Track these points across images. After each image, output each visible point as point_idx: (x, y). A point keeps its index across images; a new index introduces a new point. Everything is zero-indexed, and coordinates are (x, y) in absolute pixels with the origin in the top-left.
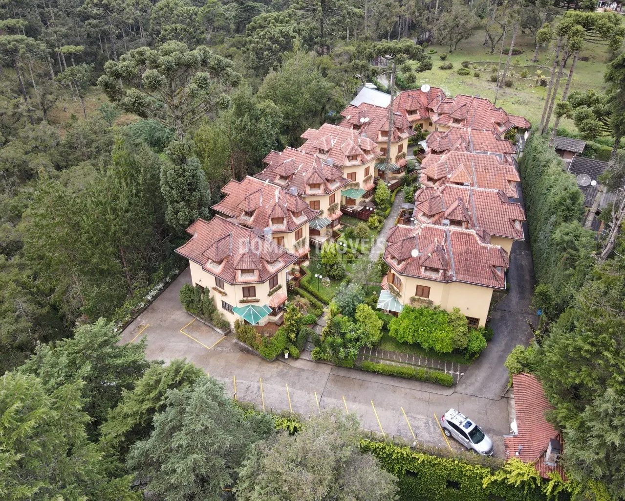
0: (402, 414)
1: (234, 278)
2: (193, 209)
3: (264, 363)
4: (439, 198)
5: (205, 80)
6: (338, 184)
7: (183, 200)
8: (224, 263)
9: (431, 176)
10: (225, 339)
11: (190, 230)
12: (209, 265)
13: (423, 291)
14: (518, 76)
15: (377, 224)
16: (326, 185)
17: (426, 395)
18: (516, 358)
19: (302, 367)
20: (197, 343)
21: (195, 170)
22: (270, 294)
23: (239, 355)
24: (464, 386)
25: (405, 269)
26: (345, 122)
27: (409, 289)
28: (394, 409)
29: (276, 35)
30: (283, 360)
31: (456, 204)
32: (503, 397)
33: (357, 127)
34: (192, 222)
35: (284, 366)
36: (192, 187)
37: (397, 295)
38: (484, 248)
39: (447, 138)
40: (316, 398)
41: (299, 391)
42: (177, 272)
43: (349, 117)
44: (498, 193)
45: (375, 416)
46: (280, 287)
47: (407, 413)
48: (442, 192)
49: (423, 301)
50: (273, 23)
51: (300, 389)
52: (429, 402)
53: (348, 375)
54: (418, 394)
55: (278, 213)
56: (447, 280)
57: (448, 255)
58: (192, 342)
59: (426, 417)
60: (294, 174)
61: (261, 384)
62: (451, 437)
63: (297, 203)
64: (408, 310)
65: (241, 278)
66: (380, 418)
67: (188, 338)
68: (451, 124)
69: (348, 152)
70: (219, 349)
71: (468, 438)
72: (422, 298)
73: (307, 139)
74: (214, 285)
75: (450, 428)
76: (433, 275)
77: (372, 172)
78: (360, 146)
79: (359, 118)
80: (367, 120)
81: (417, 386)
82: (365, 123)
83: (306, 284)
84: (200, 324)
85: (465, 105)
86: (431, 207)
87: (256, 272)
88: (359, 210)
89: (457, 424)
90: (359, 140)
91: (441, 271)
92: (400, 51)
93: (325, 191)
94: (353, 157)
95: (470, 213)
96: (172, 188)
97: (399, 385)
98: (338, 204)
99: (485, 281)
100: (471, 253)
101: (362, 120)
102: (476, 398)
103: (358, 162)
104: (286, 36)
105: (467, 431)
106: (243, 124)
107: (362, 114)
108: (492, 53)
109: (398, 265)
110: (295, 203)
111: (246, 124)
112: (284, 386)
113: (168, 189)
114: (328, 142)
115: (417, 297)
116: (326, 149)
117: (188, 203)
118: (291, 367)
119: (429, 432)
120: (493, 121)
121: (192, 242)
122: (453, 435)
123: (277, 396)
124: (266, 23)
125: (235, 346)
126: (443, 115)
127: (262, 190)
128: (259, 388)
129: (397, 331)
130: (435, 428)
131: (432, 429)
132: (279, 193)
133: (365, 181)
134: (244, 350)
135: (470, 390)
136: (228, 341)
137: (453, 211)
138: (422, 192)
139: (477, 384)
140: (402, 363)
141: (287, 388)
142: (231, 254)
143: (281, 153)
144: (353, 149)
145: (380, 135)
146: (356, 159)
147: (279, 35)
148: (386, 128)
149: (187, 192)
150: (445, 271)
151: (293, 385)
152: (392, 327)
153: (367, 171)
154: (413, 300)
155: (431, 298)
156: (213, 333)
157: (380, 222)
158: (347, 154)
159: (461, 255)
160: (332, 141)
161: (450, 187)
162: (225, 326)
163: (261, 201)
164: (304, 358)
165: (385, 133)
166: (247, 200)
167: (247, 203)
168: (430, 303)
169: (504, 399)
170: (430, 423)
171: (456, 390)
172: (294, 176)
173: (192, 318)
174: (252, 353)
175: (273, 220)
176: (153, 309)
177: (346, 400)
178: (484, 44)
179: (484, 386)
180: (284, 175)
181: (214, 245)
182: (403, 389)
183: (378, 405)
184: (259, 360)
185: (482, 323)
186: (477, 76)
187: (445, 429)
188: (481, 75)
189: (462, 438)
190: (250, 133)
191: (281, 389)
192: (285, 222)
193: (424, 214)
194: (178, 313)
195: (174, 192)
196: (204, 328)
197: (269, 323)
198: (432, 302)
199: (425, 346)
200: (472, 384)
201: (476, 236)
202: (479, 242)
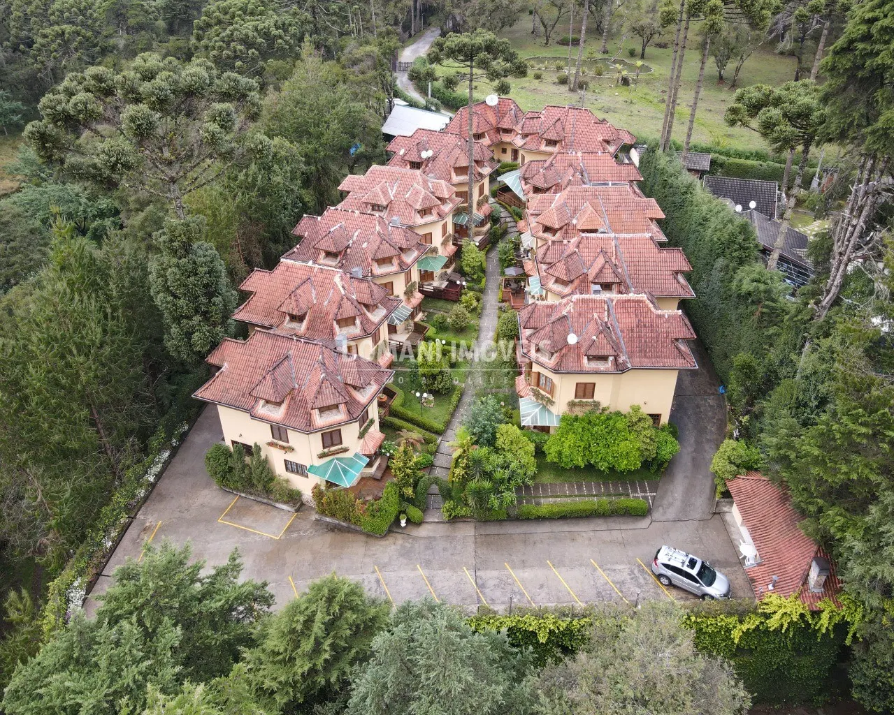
0: (595, 570)
1: (310, 422)
2: (215, 325)
3: (372, 541)
4: (575, 256)
5: (228, 115)
6: (415, 254)
7: (197, 311)
8: (286, 402)
9: (549, 224)
10: (296, 517)
11: (213, 359)
12: (261, 409)
13: (585, 390)
14: (592, 74)
15: (475, 303)
16: (400, 258)
17: (616, 535)
18: (726, 458)
19: (431, 534)
20: (254, 534)
21: (212, 262)
22: (361, 436)
23: (329, 537)
24: (661, 509)
25: (559, 364)
26: (395, 159)
27: (565, 390)
28: (581, 565)
29: (251, 34)
30: (400, 531)
31: (601, 261)
32: (715, 513)
33: (416, 165)
34: (214, 345)
35: (403, 538)
36: (211, 291)
37: (546, 402)
38: (660, 316)
39: (552, 168)
40: (469, 575)
41: (440, 572)
42: (186, 427)
43: (402, 152)
44: (651, 238)
45: (560, 581)
46: (372, 422)
47: (601, 566)
48: (578, 247)
49: (586, 404)
50: (239, 16)
51: (442, 568)
52: (624, 544)
53: (502, 532)
54: (606, 535)
55: (348, 310)
56: (620, 369)
57: (615, 333)
58: (246, 533)
59: (628, 566)
60: (347, 247)
61: (379, 574)
62: (671, 585)
63: (371, 291)
64: (569, 422)
65: (320, 420)
66: (567, 582)
67: (236, 528)
68: (543, 148)
69: (419, 203)
70: (295, 535)
71: (697, 582)
72: (584, 400)
73: (348, 192)
74: (270, 439)
75: (669, 573)
76: (601, 366)
77: (450, 229)
78: (433, 193)
79: (419, 151)
80: (429, 153)
81: (600, 524)
82: (428, 159)
83: (401, 409)
84: (249, 503)
85: (559, 119)
86: (568, 270)
87: (342, 407)
88: (443, 286)
89: (679, 565)
90: (430, 185)
91: (611, 358)
92: (479, 49)
93: (401, 267)
94: (425, 212)
95: (620, 270)
96: (175, 296)
97: (577, 529)
98: (415, 282)
99: (669, 362)
100: (645, 326)
101: (425, 155)
102: (681, 523)
103: (433, 217)
104: (266, 35)
105: (694, 572)
106: (250, 180)
107: (420, 146)
108: (546, 44)
109: (550, 359)
110: (368, 291)
111: (255, 179)
112: (415, 569)
113: (170, 298)
114: (385, 193)
115: (577, 400)
116: (385, 203)
117: (206, 315)
118: (415, 539)
119: (639, 586)
120: (600, 138)
121: (220, 378)
122: (674, 581)
123: (409, 586)
124: (228, 17)
125: (317, 525)
126: (529, 137)
127: (312, 278)
128: (378, 581)
129: (560, 453)
130: (645, 579)
131: (642, 581)
132: (342, 280)
133: (444, 243)
134: (333, 529)
135: (671, 513)
136: (304, 520)
137: (601, 271)
138: (548, 249)
139: (678, 504)
140: (570, 496)
141: (421, 571)
142: (297, 386)
143: (319, 218)
144: (425, 199)
145: (453, 174)
146: (431, 213)
147: (255, 34)
148: (463, 163)
149: (203, 300)
150: (616, 357)
151: (428, 564)
152: (552, 450)
153: (445, 227)
154: (572, 405)
155: (597, 398)
156: (275, 513)
157: (478, 300)
158: (418, 207)
159: (632, 330)
160: (390, 191)
161: (587, 238)
162: (294, 498)
163: (313, 295)
164: (431, 520)
165: (460, 170)
166: (293, 298)
167: (293, 302)
168: (597, 404)
169: (716, 516)
170: (636, 571)
171: (654, 518)
172: (348, 250)
173: (231, 496)
174: (349, 530)
175: (338, 322)
176: (159, 494)
177: (513, 568)
178: (533, 32)
179: (686, 503)
180: (333, 250)
181: (268, 377)
182: (584, 534)
183: (559, 564)
184: (363, 538)
185: (665, 420)
186: (538, 77)
187: (659, 576)
188: (543, 77)
189: (689, 584)
190: (263, 193)
191: (412, 574)
192: (358, 322)
193: (558, 281)
194: (206, 492)
195: (181, 302)
196: (257, 508)
197: (363, 479)
198: (599, 403)
199: (603, 466)
200: (671, 504)
201: (648, 302)
202: (653, 309)
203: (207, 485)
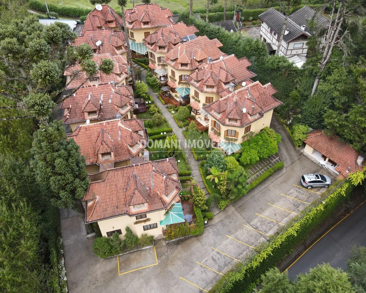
0: (285, 197)
3: (200, 237)
10: (156, 248)
11: (87, 198)
13: (248, 130)
15: (157, 110)
17: (280, 180)
19: (220, 219)
20: (144, 269)
23: (179, 247)
24: (284, 162)
25: (242, 123)
28: (280, 198)
30: (207, 226)
35: (211, 228)
37: (234, 141)
38: (265, 88)
40: (248, 226)
41: (237, 233)
42: (62, 240)
44: (235, 56)
45: (279, 209)
47: (286, 194)
49: (248, 135)
51: (237, 231)
52: (285, 182)
53: (243, 202)
54: (277, 182)
58: (139, 272)
59: (294, 189)
60: (101, 105)
61: (216, 250)
62: (312, 187)
65: (168, 199)
66: (281, 207)
67: (132, 272)
70: (164, 257)
71: (323, 182)
72: (247, 133)
74: (135, 221)
76: (255, 117)
80: (100, 42)
81: (272, 179)
82: (100, 46)
84: (126, 256)
85: (145, 11)
86: (214, 80)
89: (314, 180)
90: (115, 59)
93: (131, 105)
97: (266, 185)
100: (262, 94)
101: (97, 44)
102: (294, 164)
105: (320, 179)
109: (237, 122)
112: (227, 238)
115: (245, 135)
116: (98, 76)
118: (215, 225)
119: (303, 194)
120: (167, 16)
123: (231, 246)
125: (169, 246)
128: (218, 253)
130: (302, 190)
131: (302, 192)
132: (122, 124)
134: (178, 243)
135: (289, 162)
136: (161, 247)
137: (227, 77)
138: (198, 74)
139: (288, 157)
140: (255, 174)
141: (231, 237)
142: (148, 188)
143: (74, 95)
145: (116, 51)
151: (230, 233)
154: (243, 137)
155: (251, 130)
156: (144, 253)
157: (156, 107)
162: (152, 241)
163: (110, 138)
164: (215, 214)
166: (104, 144)
167: (105, 146)
169: (301, 155)
170: (297, 190)
171: (286, 167)
173: (114, 259)
174: (186, 239)
176: (73, 283)
177: (260, 214)
179: (290, 156)
181: (136, 192)
182: (270, 186)
183: (273, 202)
184: (194, 239)
187: (308, 187)
189: (320, 184)
191: (228, 241)
193: (208, 87)
194: (98, 266)
196: (132, 256)
198: (252, 132)
200: (286, 158)
201: (260, 83)
202: (262, 86)
203: (97, 261)
